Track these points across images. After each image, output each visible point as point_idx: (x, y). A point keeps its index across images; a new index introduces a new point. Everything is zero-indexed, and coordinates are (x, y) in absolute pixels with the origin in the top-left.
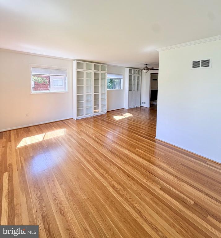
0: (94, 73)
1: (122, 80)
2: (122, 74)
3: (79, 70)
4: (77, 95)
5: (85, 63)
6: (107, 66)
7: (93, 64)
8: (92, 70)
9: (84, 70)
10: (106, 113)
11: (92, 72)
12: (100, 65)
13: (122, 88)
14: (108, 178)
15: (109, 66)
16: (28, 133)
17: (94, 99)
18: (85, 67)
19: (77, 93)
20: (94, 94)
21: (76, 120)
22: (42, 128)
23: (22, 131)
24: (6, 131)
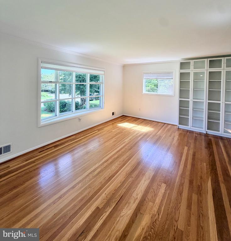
0: (210, 72)
3: (183, 71)
4: (180, 100)
8: (206, 69)
9: (191, 70)
12: (224, 59)
16: (133, 121)
17: (209, 109)
18: (193, 66)
19: (180, 98)
20: (209, 103)
21: (178, 128)
22: (144, 122)
23: (133, 119)
24: (128, 116)
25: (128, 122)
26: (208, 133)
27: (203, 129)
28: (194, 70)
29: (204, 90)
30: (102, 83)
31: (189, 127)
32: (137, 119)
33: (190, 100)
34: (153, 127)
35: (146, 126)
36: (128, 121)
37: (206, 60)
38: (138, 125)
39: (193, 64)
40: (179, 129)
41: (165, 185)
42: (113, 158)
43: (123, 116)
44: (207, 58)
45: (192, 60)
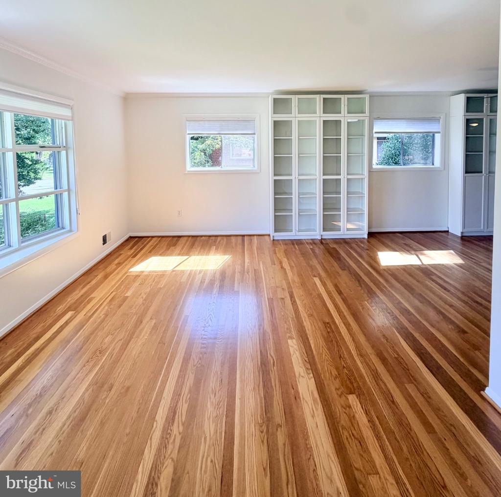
0: (324, 121)
1: (438, 137)
2: (437, 116)
3: (281, 117)
4: (275, 180)
5: (295, 99)
6: (367, 97)
7: (319, 99)
8: (318, 114)
9: (294, 117)
10: (366, 236)
11: (318, 117)
12: (344, 98)
13: (438, 162)
14: (171, 441)
15: (372, 96)
16: (168, 249)
17: (324, 193)
18: (297, 108)
19: (275, 175)
20: (324, 180)
21: (273, 240)
22: (196, 244)
23: (165, 243)
24: (148, 237)
25: (156, 254)
26: (324, 237)
27: (317, 233)
28: (300, 115)
29: (316, 156)
30: (66, 148)
31: (293, 233)
32: (176, 239)
33: (292, 178)
34: (225, 252)
35: (208, 254)
36: (153, 251)
37: (317, 96)
38: (188, 253)
39: (297, 105)
40: (275, 242)
41: (354, 395)
42: (186, 390)
43: (131, 238)
44: (320, 94)
45: (294, 96)
